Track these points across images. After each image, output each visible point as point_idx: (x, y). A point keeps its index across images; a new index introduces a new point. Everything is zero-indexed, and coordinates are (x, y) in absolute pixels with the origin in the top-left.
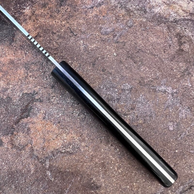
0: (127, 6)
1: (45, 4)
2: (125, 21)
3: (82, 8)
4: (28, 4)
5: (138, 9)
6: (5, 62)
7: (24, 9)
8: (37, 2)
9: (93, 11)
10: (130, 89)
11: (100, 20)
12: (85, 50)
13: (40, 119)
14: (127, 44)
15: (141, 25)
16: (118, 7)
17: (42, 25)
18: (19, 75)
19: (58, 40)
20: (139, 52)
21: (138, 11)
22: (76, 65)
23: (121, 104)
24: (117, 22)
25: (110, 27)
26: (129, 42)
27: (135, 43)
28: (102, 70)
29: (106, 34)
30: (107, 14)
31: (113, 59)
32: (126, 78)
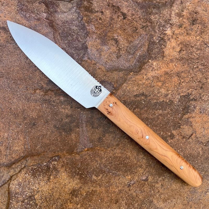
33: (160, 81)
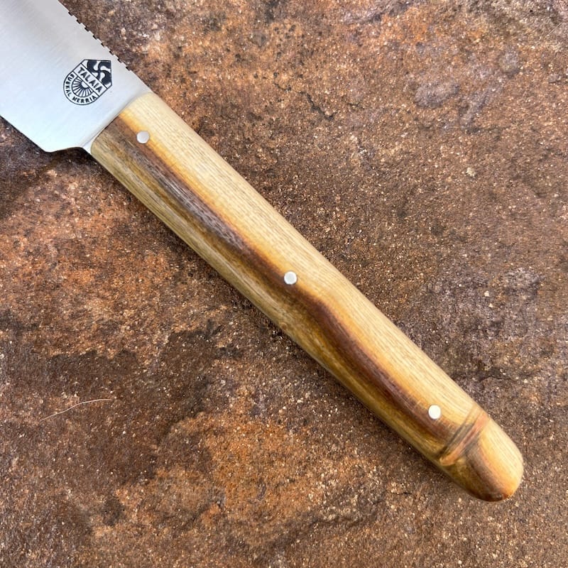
0: (494, 4)
1: (215, 19)
2: (492, 54)
3: (342, 21)
4: (156, 23)
5: (531, 11)
6: (99, 230)
7: (144, 41)
8: (185, 16)
9: (382, 28)
10: (531, 285)
11: (410, 57)
12: (369, 168)
13: (241, 416)
14: (507, 133)
15: (546, 65)
16: (465, 9)
17: (212, 92)
18: (150, 273)
19: (272, 138)
20: (550, 156)
21: (532, 18)
22: (344, 219)
23: (507, 341)
24: (466, 61)
25: (443, 81)
26: (514, 126)
27: (532, 129)
28: (432, 228)
29: (434, 103)
30: (429, 37)
31: (464, 188)
32: (517, 252)
33: (88, 265)
